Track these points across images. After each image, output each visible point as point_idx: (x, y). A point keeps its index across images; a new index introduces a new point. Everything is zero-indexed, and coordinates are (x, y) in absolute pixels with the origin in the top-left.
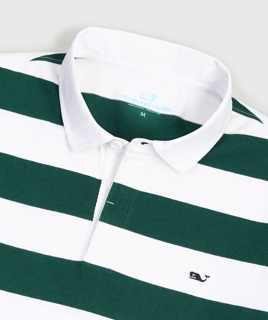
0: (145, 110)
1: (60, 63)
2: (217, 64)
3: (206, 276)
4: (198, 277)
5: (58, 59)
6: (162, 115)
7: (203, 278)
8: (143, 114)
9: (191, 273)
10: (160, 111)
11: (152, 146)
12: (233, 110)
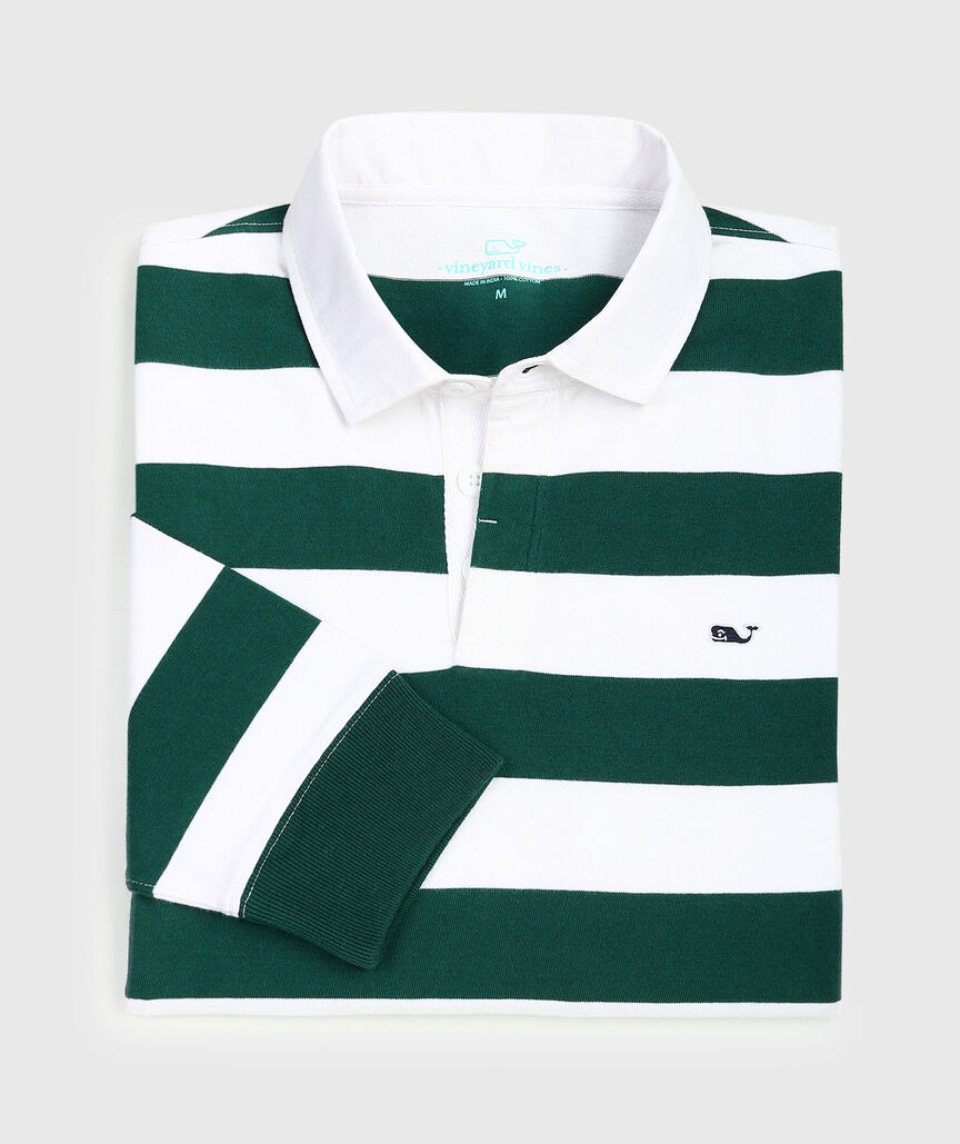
0: (502, 282)
1: (279, 229)
2: (641, 131)
3: (750, 628)
4: (731, 635)
5: (272, 220)
6: (545, 283)
7: (743, 634)
8: (501, 294)
9: (715, 630)
10: (538, 276)
11: (549, 367)
12: (714, 232)
